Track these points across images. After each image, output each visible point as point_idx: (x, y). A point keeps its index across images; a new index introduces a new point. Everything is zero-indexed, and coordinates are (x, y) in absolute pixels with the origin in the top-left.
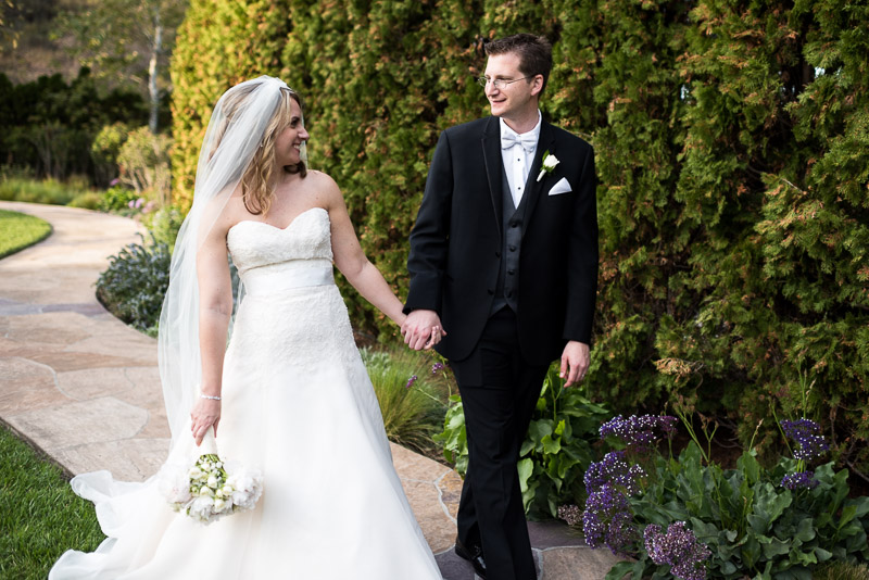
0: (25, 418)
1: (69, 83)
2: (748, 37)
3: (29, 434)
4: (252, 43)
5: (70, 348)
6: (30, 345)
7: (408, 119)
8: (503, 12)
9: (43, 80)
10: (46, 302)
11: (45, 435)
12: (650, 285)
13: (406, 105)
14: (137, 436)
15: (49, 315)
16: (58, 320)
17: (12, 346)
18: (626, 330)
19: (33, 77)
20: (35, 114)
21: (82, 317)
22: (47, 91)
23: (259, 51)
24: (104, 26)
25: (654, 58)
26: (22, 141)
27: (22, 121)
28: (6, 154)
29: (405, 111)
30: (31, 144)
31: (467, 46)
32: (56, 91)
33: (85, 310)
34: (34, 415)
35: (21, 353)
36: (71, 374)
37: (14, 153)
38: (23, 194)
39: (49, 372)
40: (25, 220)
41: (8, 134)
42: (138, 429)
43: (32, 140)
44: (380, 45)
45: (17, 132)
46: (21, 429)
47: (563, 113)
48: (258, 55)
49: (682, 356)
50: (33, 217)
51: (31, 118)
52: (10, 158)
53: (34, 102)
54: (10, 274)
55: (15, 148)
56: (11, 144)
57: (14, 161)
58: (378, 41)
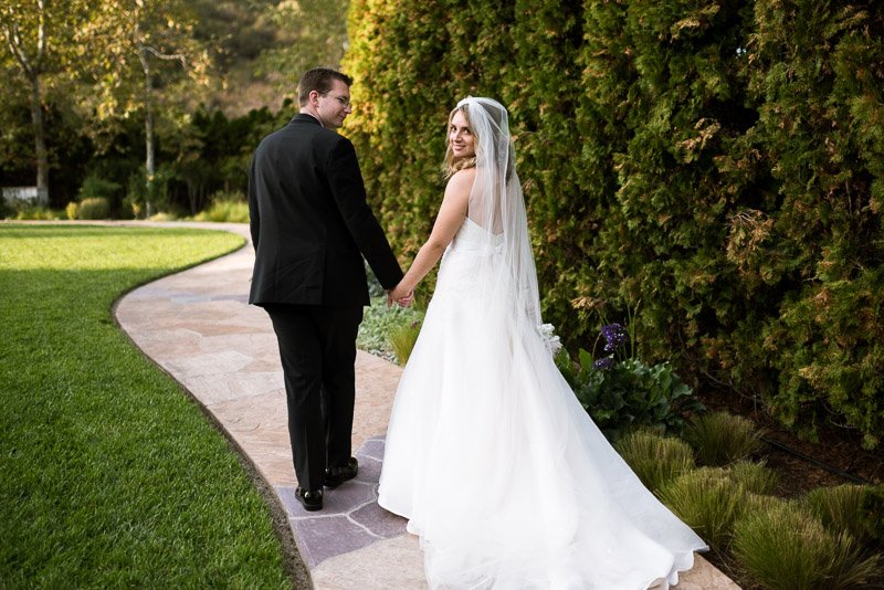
0: (171, 362)
1: (275, 115)
2: (603, 55)
3: (170, 370)
4: (369, 73)
5: (220, 322)
6: (192, 321)
7: (437, 130)
8: (482, 45)
9: (253, 113)
10: (215, 294)
11: (179, 370)
12: (581, 245)
13: (435, 120)
14: (240, 371)
15: (215, 303)
16: (219, 306)
17: (179, 322)
18: (565, 280)
19: (245, 111)
20: (247, 144)
21: (238, 303)
22: (255, 123)
23: (375, 79)
24: (297, 60)
25: (567, 73)
26: (236, 169)
27: (236, 152)
28: (223, 182)
29: (435, 124)
30: (242, 172)
31: (468, 71)
32: (263, 122)
33: (240, 298)
34: (177, 361)
35: (183, 326)
36: (212, 338)
37: (229, 181)
38: (232, 216)
39: (198, 337)
40: (227, 236)
41: (225, 164)
42: (242, 367)
43: (242, 168)
44: (414, 75)
45: (232, 162)
46: (166, 368)
47: (521, 118)
48: (374, 83)
49: (592, 294)
50: (234, 234)
51: (245, 148)
52: (226, 185)
53: (246, 134)
54: (199, 276)
55: (230, 176)
56: (226, 173)
57: (230, 189)
58: (413, 72)
